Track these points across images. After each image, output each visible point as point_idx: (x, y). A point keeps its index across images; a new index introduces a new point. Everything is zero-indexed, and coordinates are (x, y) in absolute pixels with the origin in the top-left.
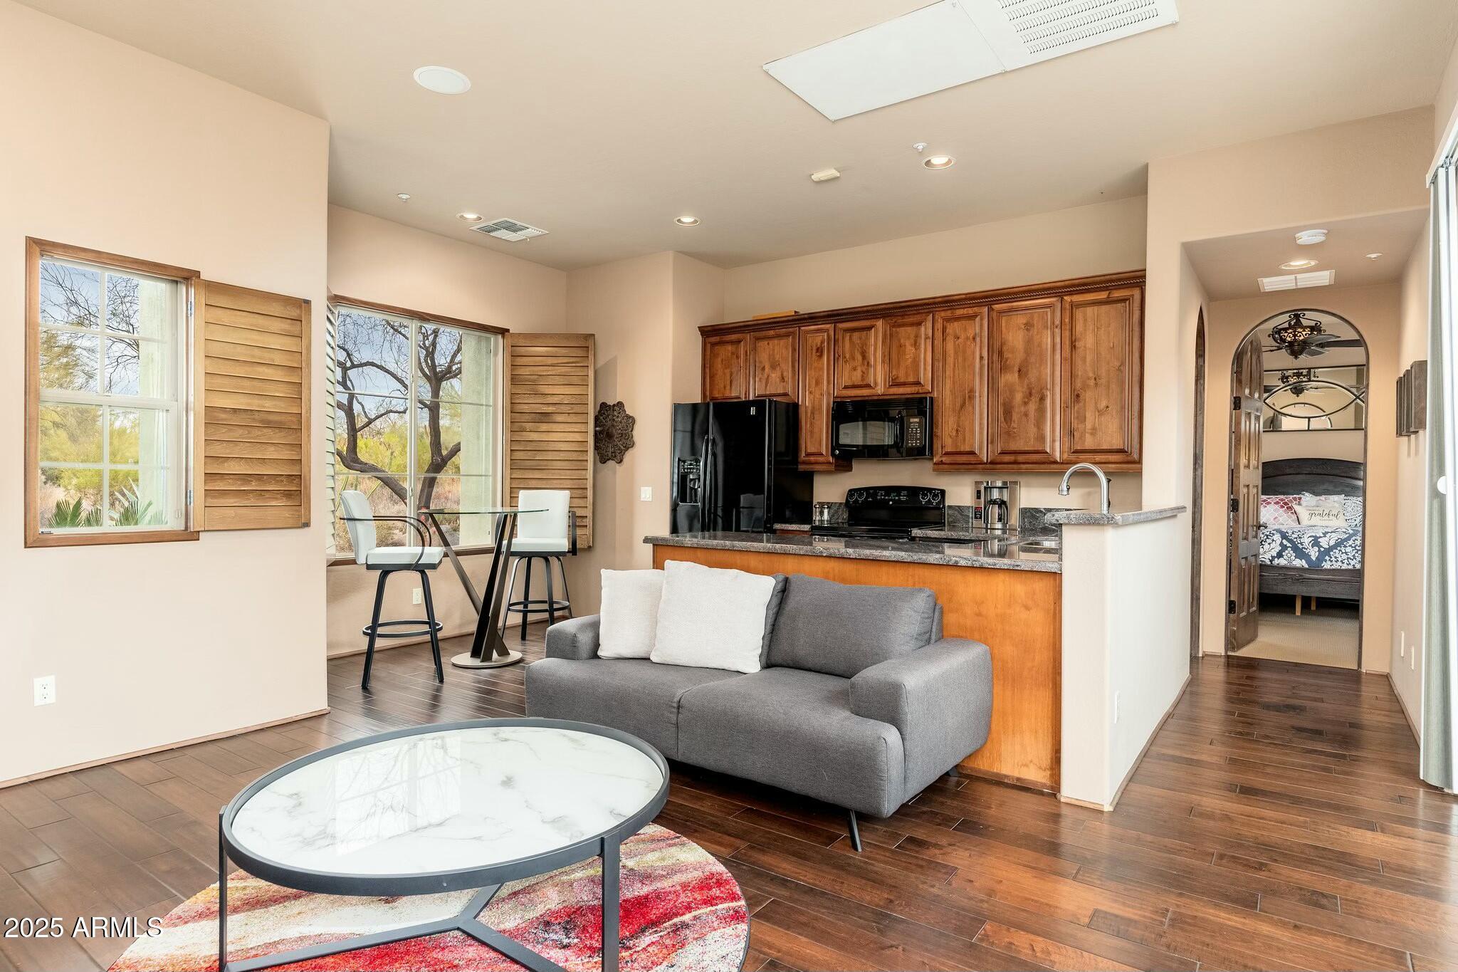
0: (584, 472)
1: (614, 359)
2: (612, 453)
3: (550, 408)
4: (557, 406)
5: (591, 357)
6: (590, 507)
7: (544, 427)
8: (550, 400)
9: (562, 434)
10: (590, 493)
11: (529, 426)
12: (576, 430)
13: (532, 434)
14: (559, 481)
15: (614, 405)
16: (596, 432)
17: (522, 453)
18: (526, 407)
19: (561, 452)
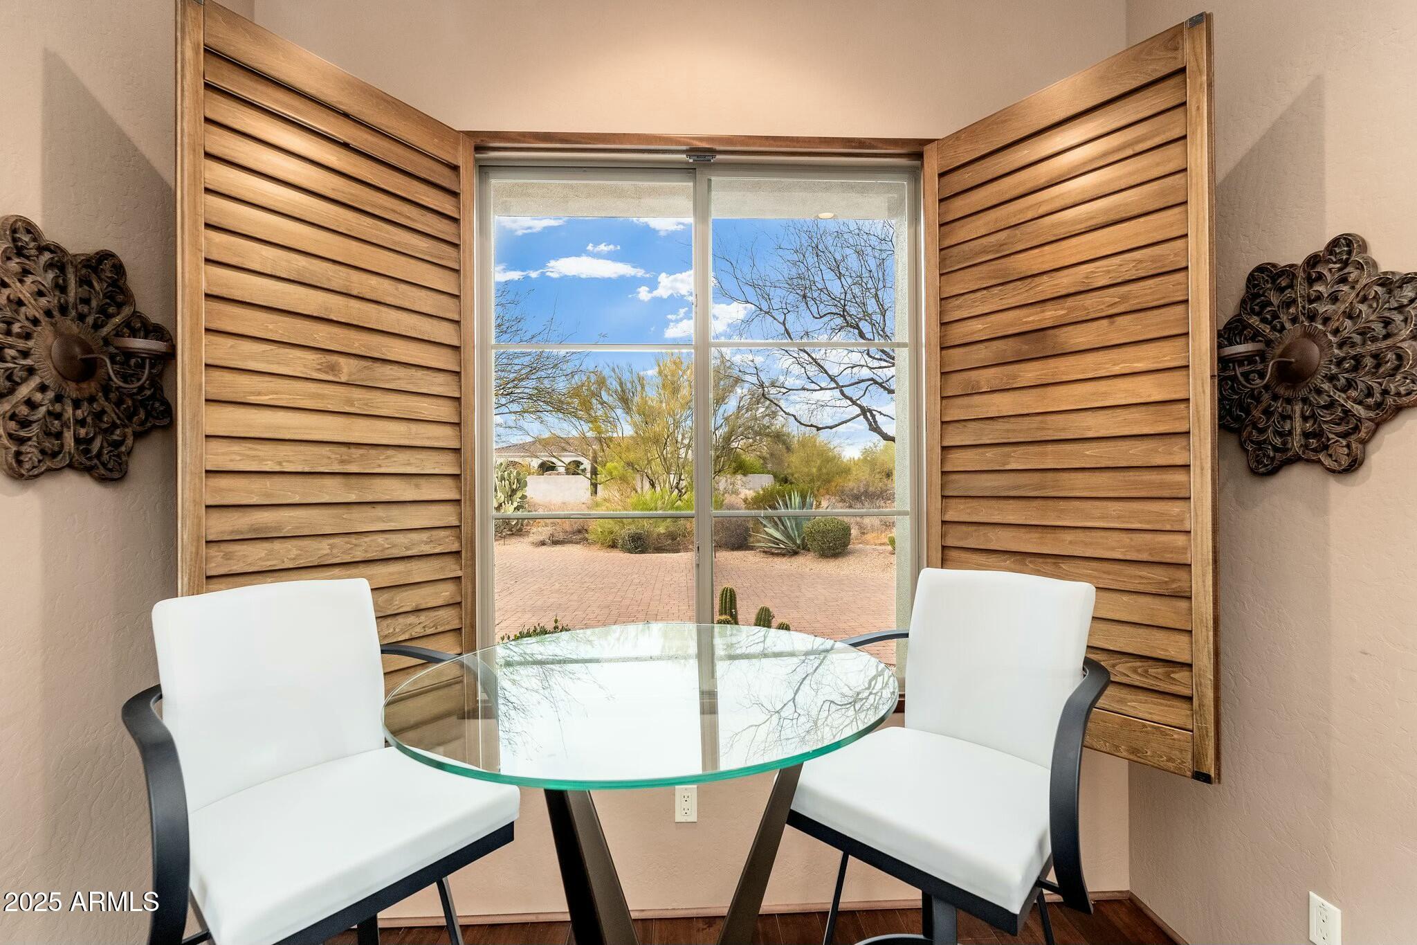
0: (1175, 508)
1: (1315, 92)
2: (1306, 435)
3: (1049, 314)
4: (1070, 302)
5: (1198, 100)
6: (1205, 636)
7: (1030, 373)
8: (1047, 287)
9: (1089, 387)
10: (1201, 583)
11: (987, 378)
12: (1140, 366)
13: (997, 398)
14: (1080, 535)
15: (1313, 261)
16: (1224, 363)
17: (970, 454)
18: (977, 325)
19: (1087, 445)
